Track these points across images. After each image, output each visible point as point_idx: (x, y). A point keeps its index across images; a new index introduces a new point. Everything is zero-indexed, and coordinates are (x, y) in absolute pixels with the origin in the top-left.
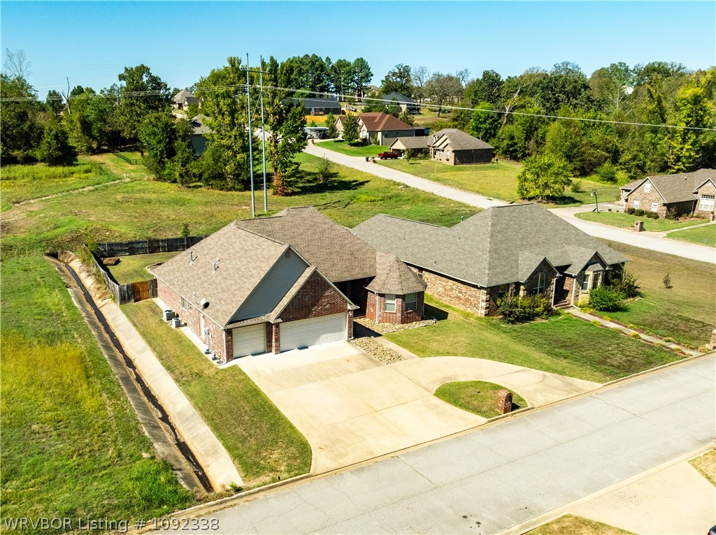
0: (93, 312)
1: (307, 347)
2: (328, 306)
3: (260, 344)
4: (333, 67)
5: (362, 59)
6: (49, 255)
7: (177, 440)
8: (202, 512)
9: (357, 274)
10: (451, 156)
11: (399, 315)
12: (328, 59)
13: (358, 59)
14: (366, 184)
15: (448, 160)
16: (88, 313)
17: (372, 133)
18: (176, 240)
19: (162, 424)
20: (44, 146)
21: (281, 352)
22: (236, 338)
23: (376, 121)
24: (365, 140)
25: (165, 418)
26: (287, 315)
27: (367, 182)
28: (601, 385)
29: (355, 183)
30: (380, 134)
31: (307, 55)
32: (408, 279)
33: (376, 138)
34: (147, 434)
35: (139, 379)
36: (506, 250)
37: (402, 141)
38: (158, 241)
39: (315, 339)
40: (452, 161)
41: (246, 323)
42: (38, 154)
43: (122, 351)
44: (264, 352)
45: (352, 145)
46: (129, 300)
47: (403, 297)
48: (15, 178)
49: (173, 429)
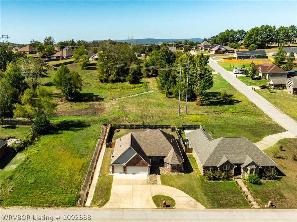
0: (100, 148)
1: (135, 174)
2: (141, 164)
3: (122, 171)
4: (276, 30)
5: (294, 26)
6: (104, 125)
7: (88, 191)
8: (74, 208)
9: (161, 154)
10: (292, 91)
11: (170, 169)
12: (274, 27)
13: (291, 26)
14: (240, 102)
15: (290, 92)
16: (97, 149)
17: (264, 74)
18: (140, 125)
19: (88, 186)
20: (129, 77)
21: (127, 174)
22: (115, 168)
23: (268, 68)
24: (260, 77)
25: (90, 185)
26: (128, 165)
27: (241, 101)
28: (205, 208)
29: (236, 101)
30: (268, 75)
31: (263, 25)
32: (174, 159)
33: (266, 77)
34: (82, 188)
35: (93, 173)
36: (219, 154)
37: (272, 81)
38: (134, 125)
39: (138, 172)
40: (292, 93)
41: (118, 165)
42: (127, 79)
43: (96, 163)
44: (123, 173)
45: (253, 79)
46: (109, 147)
47: (171, 165)
48: (117, 88)
49: (90, 188)
